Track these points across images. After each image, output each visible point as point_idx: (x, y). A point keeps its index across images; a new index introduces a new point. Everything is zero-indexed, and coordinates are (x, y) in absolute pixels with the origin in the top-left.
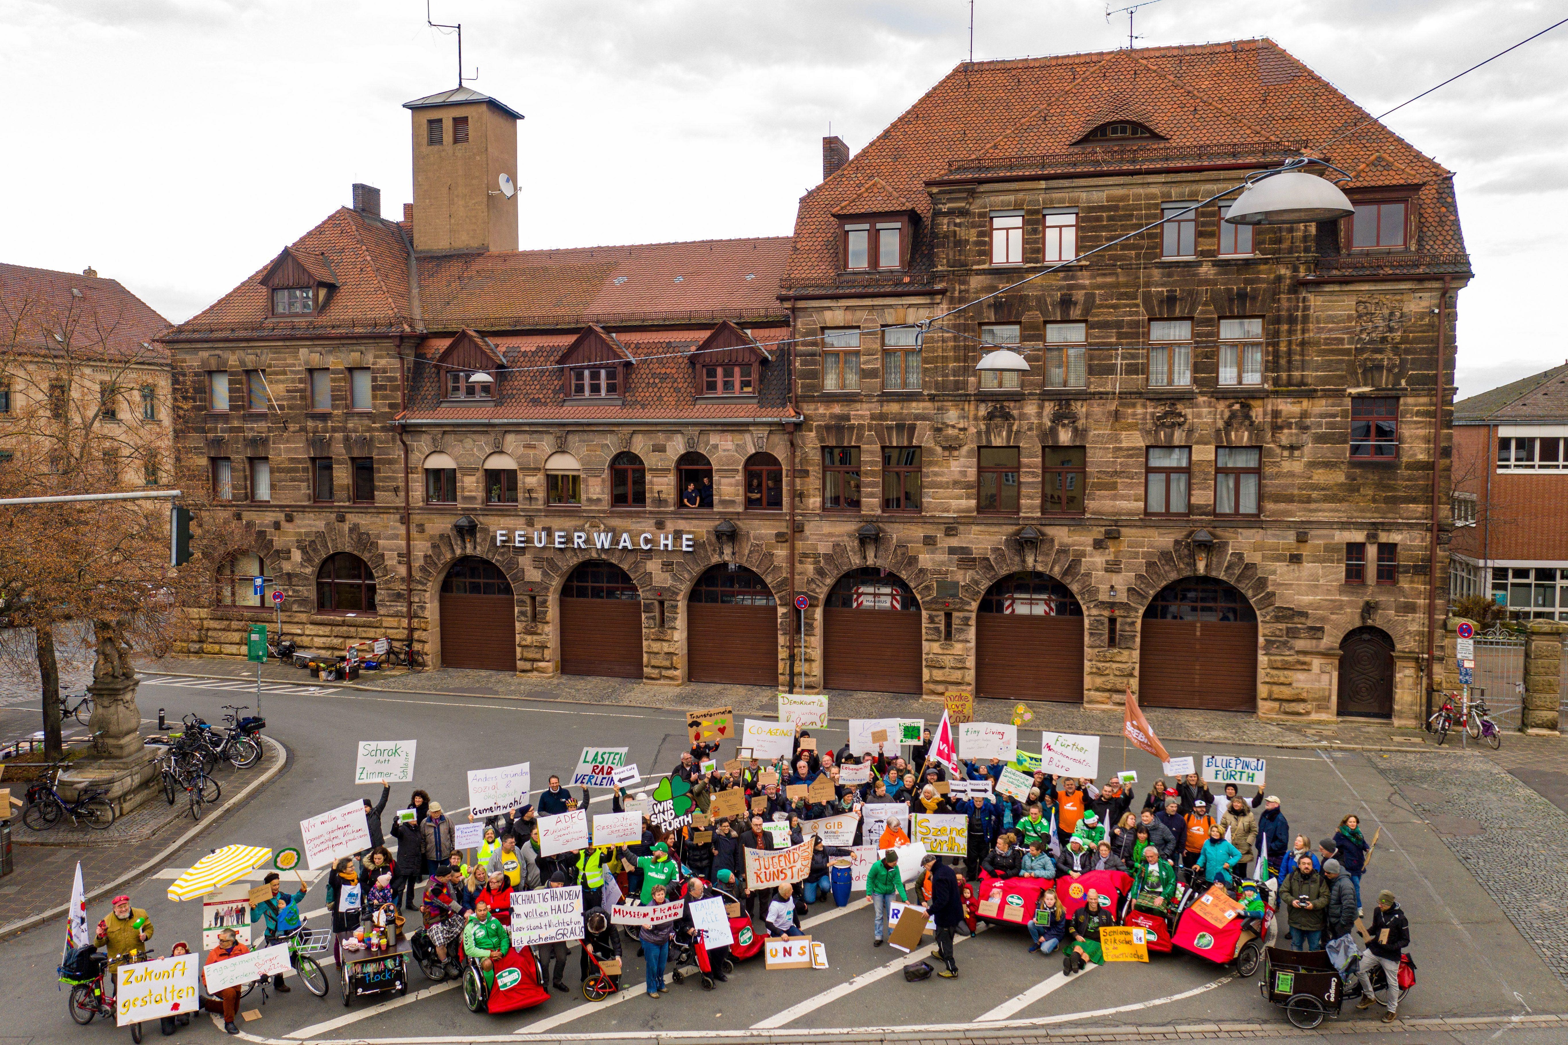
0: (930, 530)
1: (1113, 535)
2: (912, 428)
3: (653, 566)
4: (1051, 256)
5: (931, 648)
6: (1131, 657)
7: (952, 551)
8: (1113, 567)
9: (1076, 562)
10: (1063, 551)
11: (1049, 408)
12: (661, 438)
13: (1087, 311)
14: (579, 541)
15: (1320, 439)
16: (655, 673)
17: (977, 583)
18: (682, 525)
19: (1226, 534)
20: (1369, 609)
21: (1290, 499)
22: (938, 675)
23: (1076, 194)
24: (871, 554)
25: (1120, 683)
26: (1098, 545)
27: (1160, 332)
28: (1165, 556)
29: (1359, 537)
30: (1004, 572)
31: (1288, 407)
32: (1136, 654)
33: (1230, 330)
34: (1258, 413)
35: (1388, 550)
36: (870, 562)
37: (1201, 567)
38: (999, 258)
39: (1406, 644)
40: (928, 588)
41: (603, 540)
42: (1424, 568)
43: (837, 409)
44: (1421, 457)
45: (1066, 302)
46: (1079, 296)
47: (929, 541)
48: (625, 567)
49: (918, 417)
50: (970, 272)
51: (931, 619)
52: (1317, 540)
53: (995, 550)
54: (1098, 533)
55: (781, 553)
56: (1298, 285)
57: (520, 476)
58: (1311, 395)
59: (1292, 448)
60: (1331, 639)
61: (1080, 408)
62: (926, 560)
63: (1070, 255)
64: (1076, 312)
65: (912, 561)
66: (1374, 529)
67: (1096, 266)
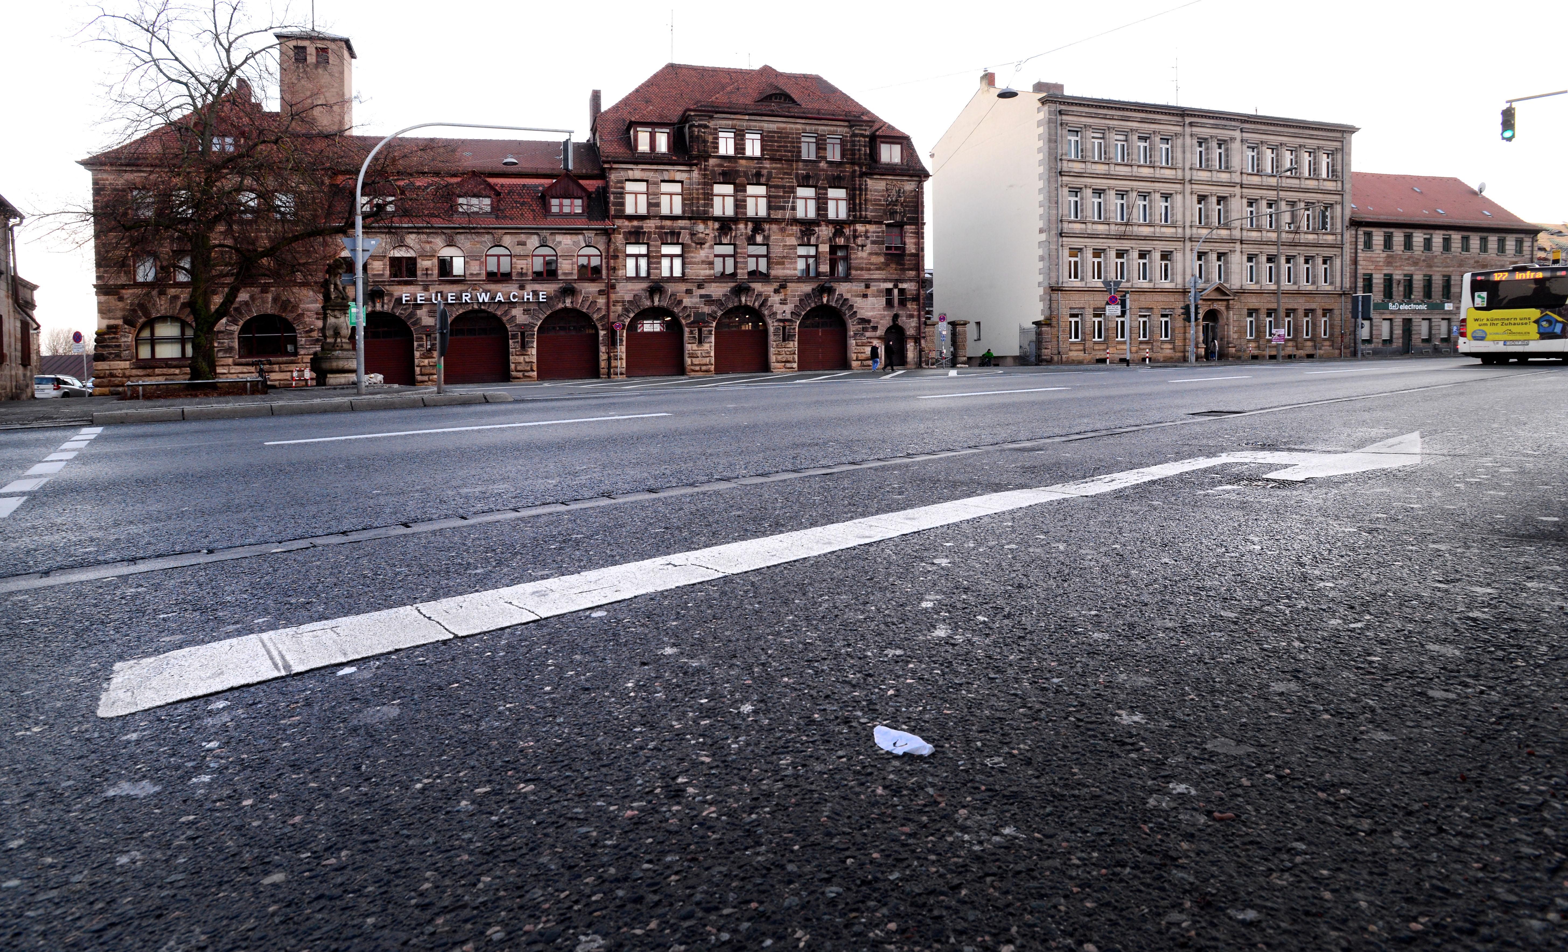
0: (689, 286)
1: (783, 286)
2: (679, 233)
3: (517, 312)
4: (749, 153)
5: (689, 347)
6: (794, 345)
7: (701, 296)
8: (783, 302)
9: (766, 301)
10: (760, 295)
11: (750, 225)
12: (523, 237)
13: (768, 179)
14: (466, 298)
15: (873, 242)
16: (520, 374)
17: (715, 312)
18: (537, 287)
19: (835, 285)
20: (896, 317)
21: (862, 269)
22: (696, 361)
23: (762, 124)
24: (656, 300)
25: (790, 358)
26: (776, 291)
27: (801, 192)
28: (808, 296)
29: (890, 285)
30: (730, 306)
31: (860, 228)
32: (796, 343)
33: (832, 193)
34: (847, 231)
35: (902, 291)
36: (656, 303)
37: (825, 300)
38: (722, 151)
39: (911, 332)
40: (689, 316)
41: (484, 298)
42: (916, 299)
43: (635, 223)
44: (913, 251)
45: (758, 175)
46: (765, 172)
47: (689, 292)
48: (499, 313)
49: (681, 228)
50: (710, 156)
51: (691, 332)
52: (874, 287)
53: (725, 295)
54: (776, 285)
55: (601, 301)
56: (863, 175)
57: (419, 261)
58: (870, 223)
59: (863, 246)
60: (880, 332)
61: (766, 226)
62: (687, 301)
63: (758, 153)
64: (763, 180)
65: (680, 302)
66: (896, 282)
67: (772, 159)
